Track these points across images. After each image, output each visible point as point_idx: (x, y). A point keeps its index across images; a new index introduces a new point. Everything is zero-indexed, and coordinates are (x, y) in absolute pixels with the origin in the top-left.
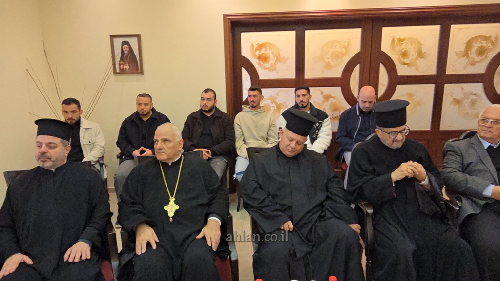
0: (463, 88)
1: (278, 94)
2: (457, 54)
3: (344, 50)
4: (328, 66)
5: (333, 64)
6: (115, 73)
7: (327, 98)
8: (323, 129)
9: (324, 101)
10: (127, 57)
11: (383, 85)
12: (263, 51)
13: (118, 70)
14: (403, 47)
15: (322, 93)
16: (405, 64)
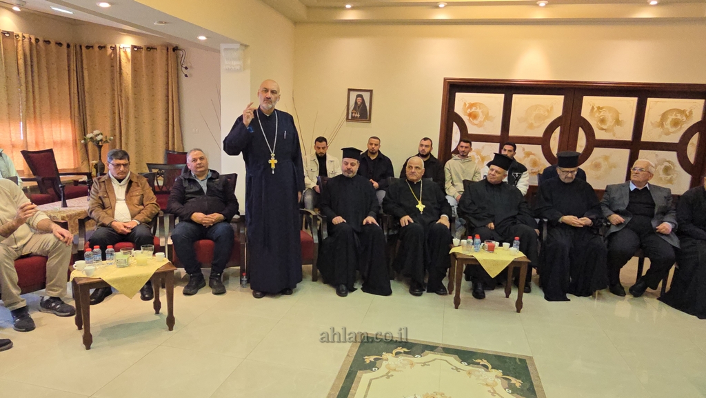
0: (656, 155)
1: (483, 148)
2: (652, 123)
3: (546, 113)
4: (531, 126)
5: (535, 125)
6: (347, 119)
7: (528, 154)
8: (521, 180)
9: (525, 157)
10: (359, 107)
11: (581, 147)
12: (474, 109)
13: (350, 118)
14: (602, 114)
15: (524, 149)
16: (603, 129)
